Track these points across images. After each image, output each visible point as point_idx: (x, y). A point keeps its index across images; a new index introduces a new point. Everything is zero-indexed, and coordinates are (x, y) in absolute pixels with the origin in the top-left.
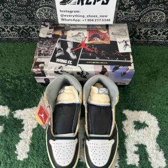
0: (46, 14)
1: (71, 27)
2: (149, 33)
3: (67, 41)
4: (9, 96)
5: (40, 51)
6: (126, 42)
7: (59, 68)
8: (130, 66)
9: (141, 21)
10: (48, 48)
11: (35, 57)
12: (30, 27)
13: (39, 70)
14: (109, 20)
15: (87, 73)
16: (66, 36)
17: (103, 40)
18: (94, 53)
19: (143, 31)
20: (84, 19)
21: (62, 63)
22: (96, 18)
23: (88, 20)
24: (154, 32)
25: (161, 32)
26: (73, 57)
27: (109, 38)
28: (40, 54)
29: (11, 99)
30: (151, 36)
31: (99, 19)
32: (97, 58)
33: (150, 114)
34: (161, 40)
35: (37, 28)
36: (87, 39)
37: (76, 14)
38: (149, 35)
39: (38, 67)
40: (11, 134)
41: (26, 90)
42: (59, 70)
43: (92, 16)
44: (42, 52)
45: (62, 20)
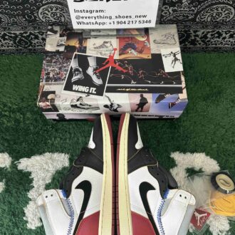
0: (54, 14)
1: (93, 33)
2: (209, 36)
3: (87, 56)
4: (8, 138)
5: (48, 74)
6: (175, 55)
7: (78, 100)
8: (182, 93)
9: (197, 20)
10: (60, 69)
11: (41, 84)
12: (31, 33)
13: (48, 103)
14: (150, 22)
15: (118, 105)
16: (85, 47)
17: (141, 52)
18: (127, 74)
19: (199, 33)
20: (111, 21)
21: (81, 92)
22: (129, 19)
23: (118, 23)
24: (216, 35)
25: (226, 34)
26: (98, 81)
27: (149, 49)
28: (48, 79)
29: (12, 143)
30: (212, 40)
31: (134, 20)
32: (133, 82)
33: (209, 157)
34: (226, 46)
35: (42, 35)
36: (117, 52)
37: (99, 14)
38: (208, 39)
39: (47, 100)
40: (16, 193)
41: (32, 128)
42: (78, 103)
43: (123, 17)
44: (51, 75)
45: (78, 23)
